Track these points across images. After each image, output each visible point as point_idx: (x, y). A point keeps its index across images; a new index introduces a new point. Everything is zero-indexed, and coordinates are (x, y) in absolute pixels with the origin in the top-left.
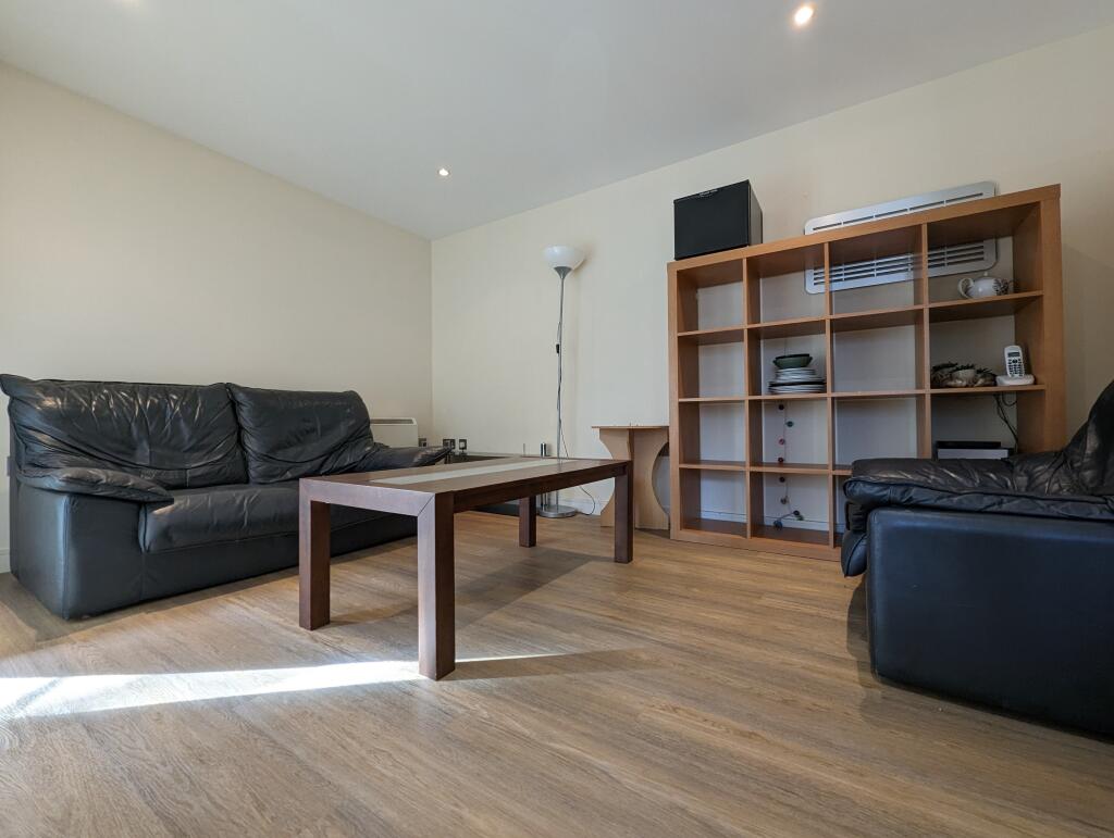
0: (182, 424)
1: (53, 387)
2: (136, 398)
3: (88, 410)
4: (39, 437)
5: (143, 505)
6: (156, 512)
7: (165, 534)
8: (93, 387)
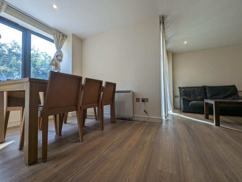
0: (197, 92)
1: (183, 88)
2: (191, 89)
3: (186, 90)
4: (182, 93)
5: (190, 101)
6: (191, 102)
7: (192, 105)
8: (187, 88)
